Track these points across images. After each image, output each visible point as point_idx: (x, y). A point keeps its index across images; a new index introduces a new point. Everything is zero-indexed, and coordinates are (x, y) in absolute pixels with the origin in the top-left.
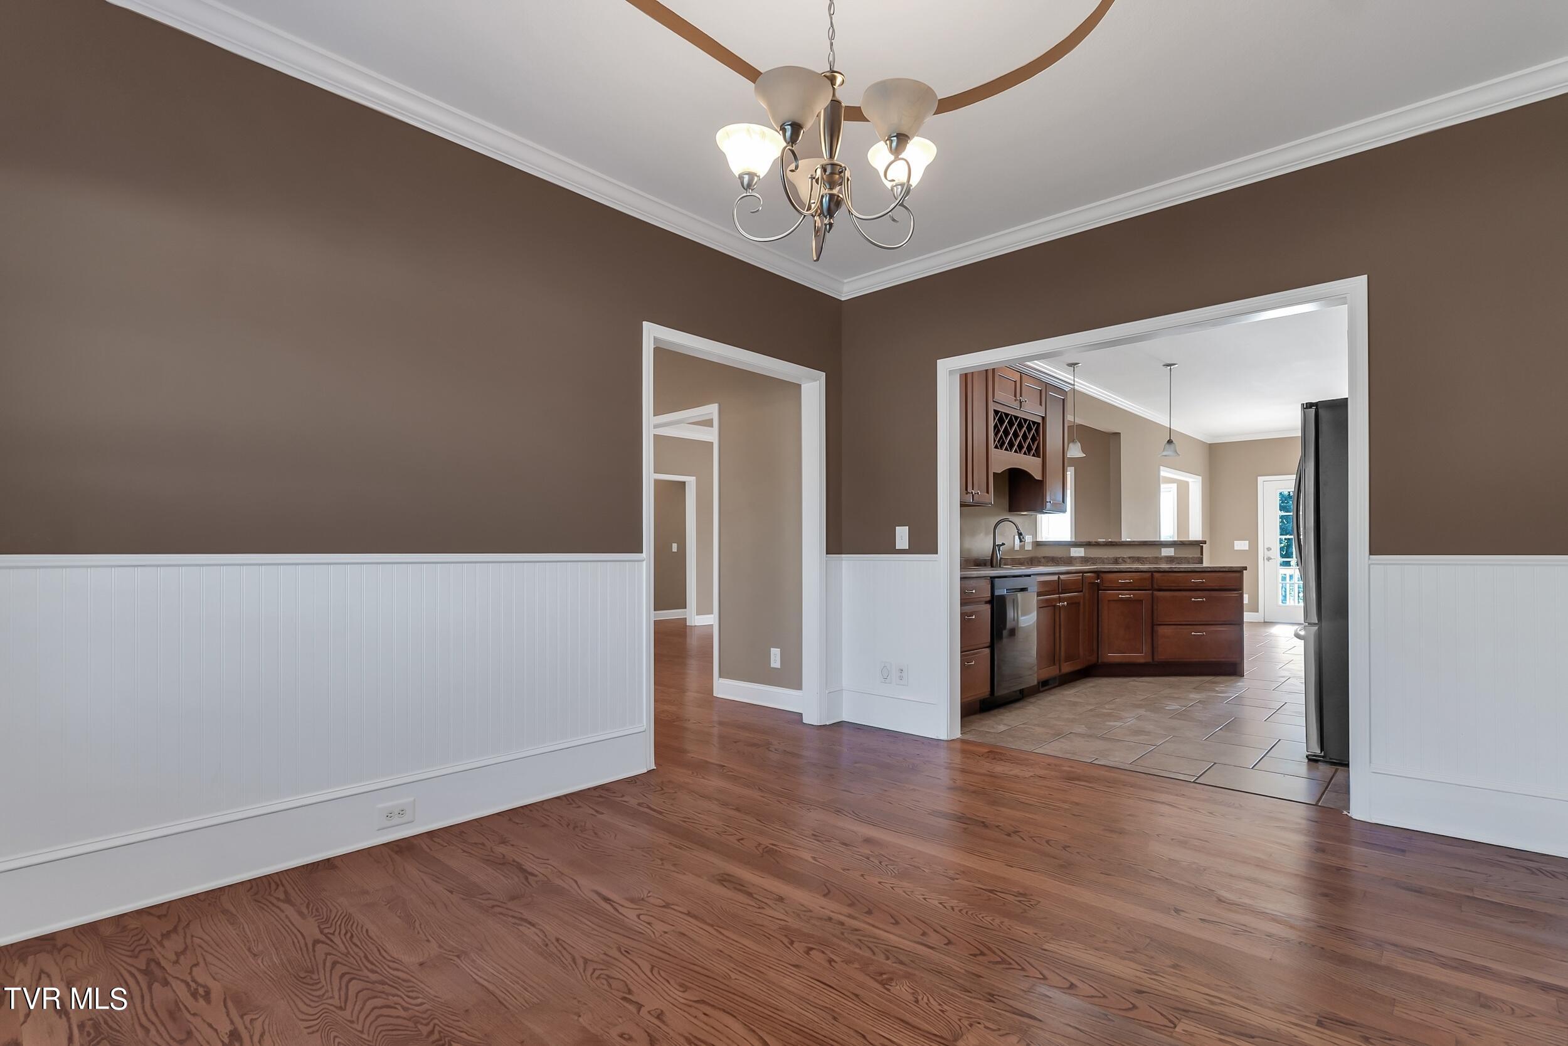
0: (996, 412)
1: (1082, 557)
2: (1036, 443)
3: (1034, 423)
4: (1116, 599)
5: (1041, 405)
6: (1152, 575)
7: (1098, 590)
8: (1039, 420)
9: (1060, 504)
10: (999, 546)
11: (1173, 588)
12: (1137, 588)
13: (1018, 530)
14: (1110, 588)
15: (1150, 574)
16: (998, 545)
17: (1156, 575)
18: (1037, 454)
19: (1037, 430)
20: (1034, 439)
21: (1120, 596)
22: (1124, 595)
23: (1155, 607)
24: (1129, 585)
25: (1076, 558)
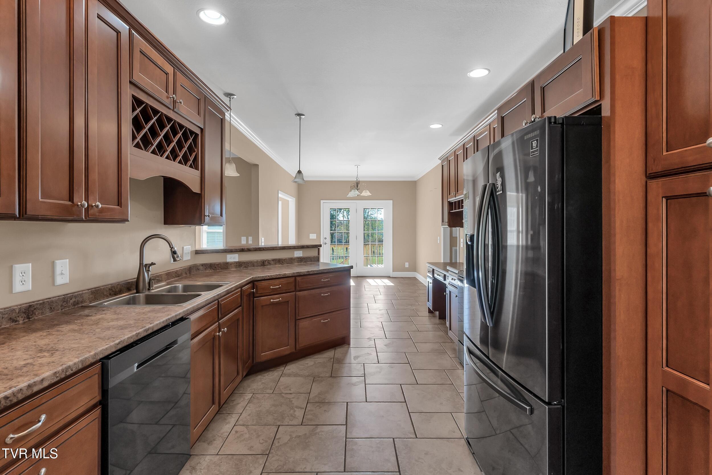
0: (137, 102)
1: (236, 263)
2: (194, 154)
3: (192, 132)
4: (268, 303)
5: (199, 114)
6: (295, 279)
7: (254, 297)
8: (198, 131)
9: (219, 217)
10: (148, 266)
11: (309, 288)
12: (284, 291)
13: (172, 248)
14: (263, 295)
15: (294, 278)
16: (146, 265)
17: (298, 279)
18: (194, 165)
19: (195, 140)
20: (191, 149)
21: (272, 300)
22: (276, 299)
23: (297, 305)
24: (279, 290)
25: (231, 264)
